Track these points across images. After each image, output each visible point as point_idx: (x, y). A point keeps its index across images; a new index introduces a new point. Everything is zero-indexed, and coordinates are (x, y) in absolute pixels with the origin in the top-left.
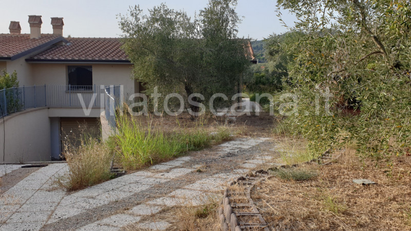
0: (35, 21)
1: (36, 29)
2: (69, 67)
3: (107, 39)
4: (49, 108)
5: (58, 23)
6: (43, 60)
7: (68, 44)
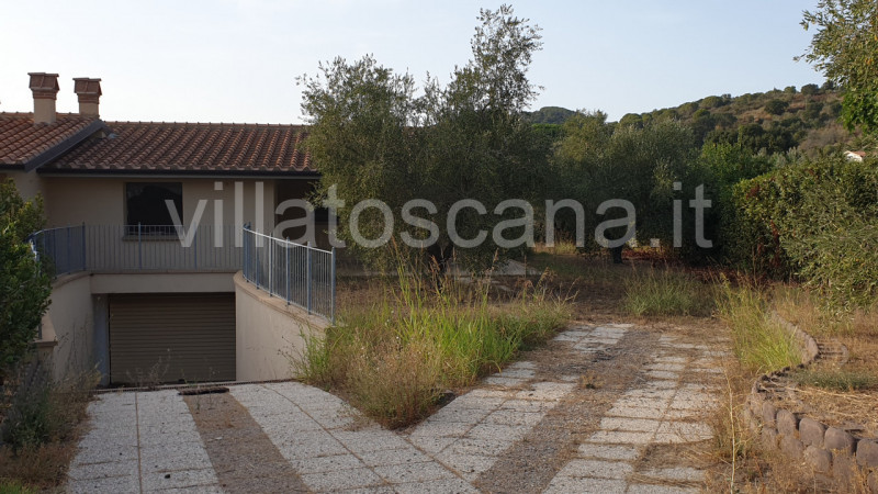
0: (44, 85)
1: (47, 102)
2: (129, 186)
3: (192, 125)
4: (92, 275)
5: (89, 90)
6: (75, 171)
7: (111, 136)
